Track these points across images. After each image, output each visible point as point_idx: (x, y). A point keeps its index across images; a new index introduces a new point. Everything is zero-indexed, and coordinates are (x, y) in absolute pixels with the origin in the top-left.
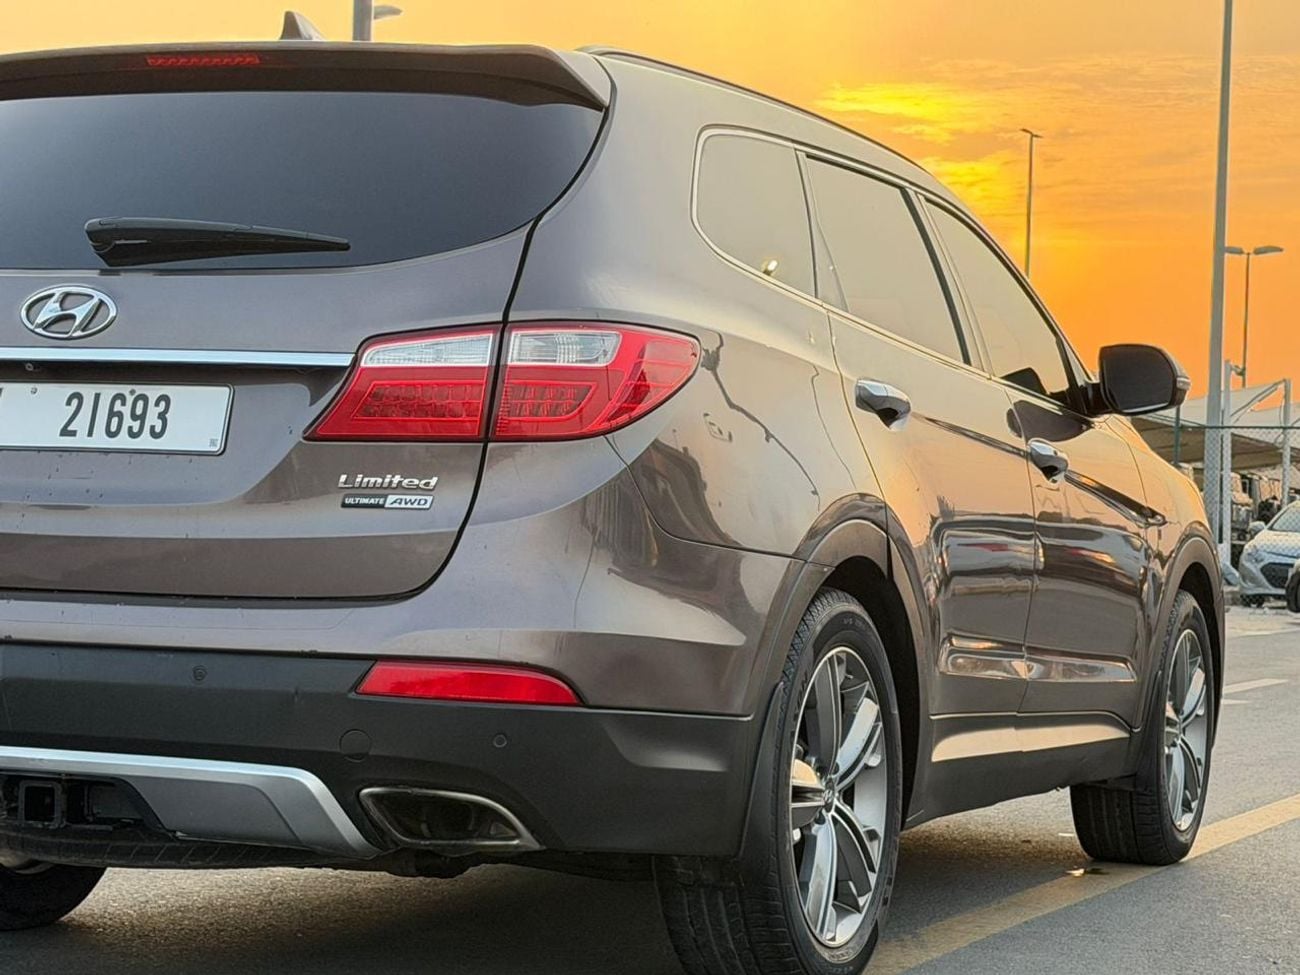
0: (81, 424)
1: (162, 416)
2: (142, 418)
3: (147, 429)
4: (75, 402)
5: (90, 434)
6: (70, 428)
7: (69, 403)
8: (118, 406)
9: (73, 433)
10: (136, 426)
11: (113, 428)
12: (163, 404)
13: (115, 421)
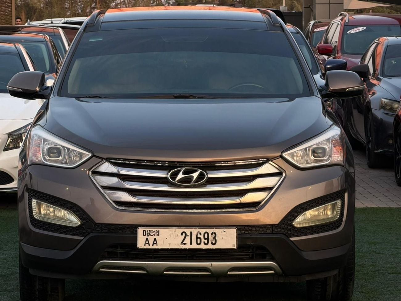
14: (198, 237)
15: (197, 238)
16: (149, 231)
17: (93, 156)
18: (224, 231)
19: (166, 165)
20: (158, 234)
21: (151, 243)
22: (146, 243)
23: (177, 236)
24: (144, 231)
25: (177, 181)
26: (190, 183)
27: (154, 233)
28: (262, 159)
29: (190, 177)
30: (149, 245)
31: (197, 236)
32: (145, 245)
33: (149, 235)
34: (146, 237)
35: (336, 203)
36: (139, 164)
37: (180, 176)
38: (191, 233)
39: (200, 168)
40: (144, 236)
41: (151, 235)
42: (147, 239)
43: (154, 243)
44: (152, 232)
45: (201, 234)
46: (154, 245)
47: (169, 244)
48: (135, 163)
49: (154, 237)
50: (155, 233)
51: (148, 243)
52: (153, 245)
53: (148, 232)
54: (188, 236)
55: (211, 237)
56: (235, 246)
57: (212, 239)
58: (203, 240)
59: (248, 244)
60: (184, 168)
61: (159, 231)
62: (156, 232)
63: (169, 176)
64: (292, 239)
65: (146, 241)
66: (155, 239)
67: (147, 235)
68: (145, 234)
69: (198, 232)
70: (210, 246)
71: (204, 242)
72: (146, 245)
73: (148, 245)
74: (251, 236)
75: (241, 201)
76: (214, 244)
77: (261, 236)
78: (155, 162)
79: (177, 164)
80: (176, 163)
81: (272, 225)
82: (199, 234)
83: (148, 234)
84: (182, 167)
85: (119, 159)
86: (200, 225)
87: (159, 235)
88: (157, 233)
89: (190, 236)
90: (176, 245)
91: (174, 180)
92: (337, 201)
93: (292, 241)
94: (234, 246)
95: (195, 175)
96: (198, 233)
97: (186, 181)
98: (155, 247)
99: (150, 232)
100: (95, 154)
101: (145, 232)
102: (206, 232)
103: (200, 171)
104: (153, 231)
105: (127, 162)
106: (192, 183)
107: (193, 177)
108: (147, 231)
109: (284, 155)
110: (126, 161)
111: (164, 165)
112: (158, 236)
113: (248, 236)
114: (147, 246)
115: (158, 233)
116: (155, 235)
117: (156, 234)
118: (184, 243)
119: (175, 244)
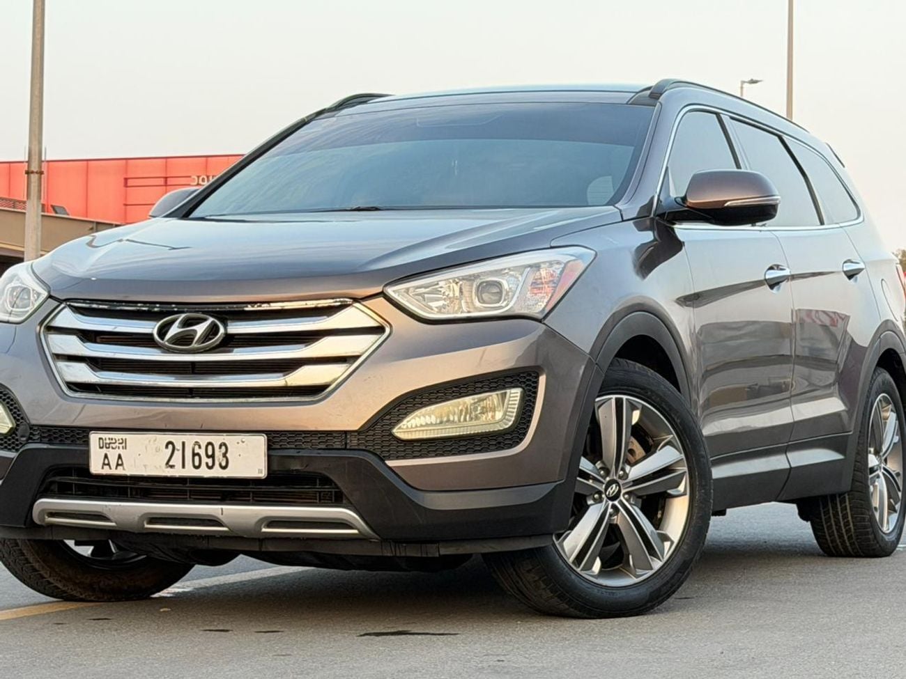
14: (196, 452)
15: (194, 455)
16: (109, 439)
17: (50, 297)
18: (243, 442)
19: (156, 309)
20: (124, 444)
21: (113, 464)
22: (104, 464)
23: (158, 450)
24: (100, 439)
25: (167, 341)
26: (190, 344)
27: (117, 444)
28: (342, 299)
29: (192, 333)
30: (110, 468)
31: (193, 450)
32: (103, 468)
33: (109, 448)
34: (104, 450)
35: (506, 393)
36: (113, 308)
37: (174, 330)
38: (183, 444)
39: (213, 314)
40: (101, 450)
41: (113, 448)
42: (106, 456)
43: (118, 465)
44: (114, 441)
45: (200, 447)
46: (119, 467)
47: (145, 466)
48: (106, 307)
49: (117, 452)
50: (119, 443)
51: (108, 464)
52: (116, 468)
53: (108, 441)
54: (178, 450)
55: (218, 454)
56: (261, 473)
57: (221, 457)
58: (205, 459)
59: (293, 470)
60: (183, 316)
61: (126, 439)
62: (121, 441)
63: (155, 332)
64: (390, 463)
65: (104, 460)
66: (120, 457)
67: (106, 448)
68: (101, 446)
69: (196, 442)
70: (217, 473)
71: (207, 464)
72: (105, 467)
73: (108, 467)
74: (299, 452)
75: (286, 382)
76: (224, 468)
77: (319, 454)
78: (139, 305)
79: (174, 308)
80: (174, 306)
81: (346, 432)
82: (197, 447)
83: (108, 446)
84: (183, 312)
85: (84, 300)
86: (203, 428)
87: (126, 448)
88: (122, 443)
89: (181, 452)
90: (157, 468)
91: (162, 339)
92: (508, 391)
93: (390, 468)
94: (260, 471)
95: (200, 329)
96: (195, 445)
97: (183, 340)
98: (120, 471)
99: (111, 441)
100: (52, 294)
101: (101, 441)
102: (210, 443)
103: (211, 320)
104: (115, 439)
105: (95, 306)
106: (194, 345)
107: (195, 331)
108: (105, 439)
109: (390, 291)
110: (93, 303)
111: (153, 310)
112: (124, 450)
113: (292, 453)
114: (106, 471)
115: (124, 442)
116: (119, 448)
117: (121, 446)
118: (171, 463)
119: (155, 466)
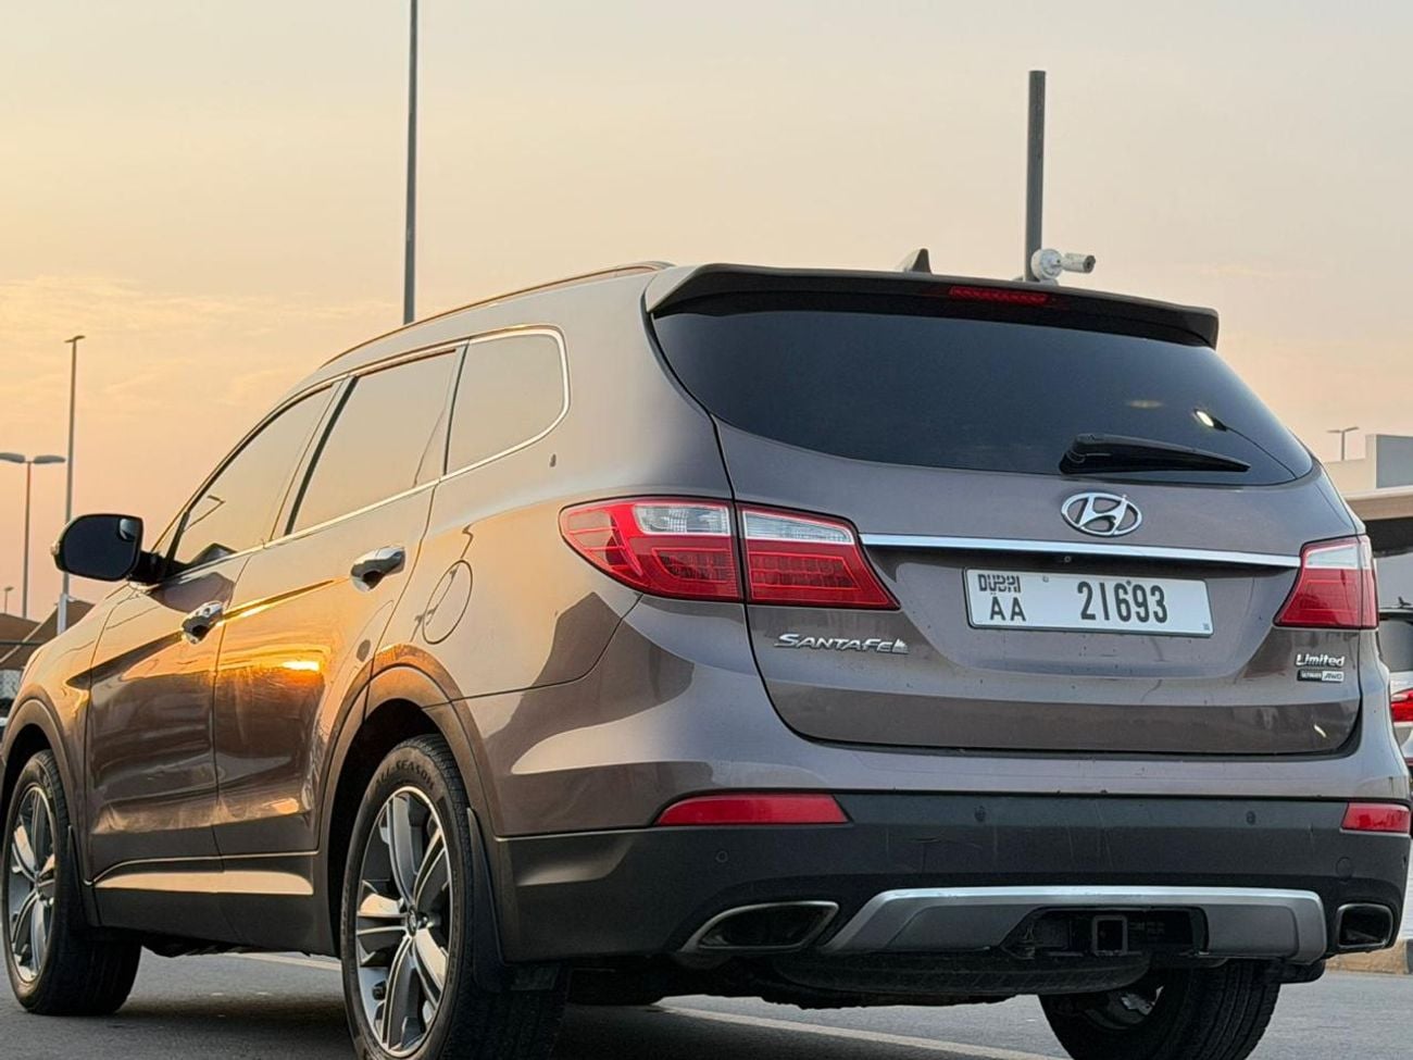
0: (1096, 607)
1: (1160, 603)
2: (1144, 604)
3: (1152, 616)
4: (1085, 590)
5: (1107, 617)
6: (1089, 612)
7: (1080, 591)
8: (1122, 596)
9: (1092, 617)
10: (1142, 611)
11: (1124, 613)
12: (1157, 593)
13: (1123, 607)
